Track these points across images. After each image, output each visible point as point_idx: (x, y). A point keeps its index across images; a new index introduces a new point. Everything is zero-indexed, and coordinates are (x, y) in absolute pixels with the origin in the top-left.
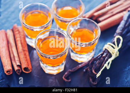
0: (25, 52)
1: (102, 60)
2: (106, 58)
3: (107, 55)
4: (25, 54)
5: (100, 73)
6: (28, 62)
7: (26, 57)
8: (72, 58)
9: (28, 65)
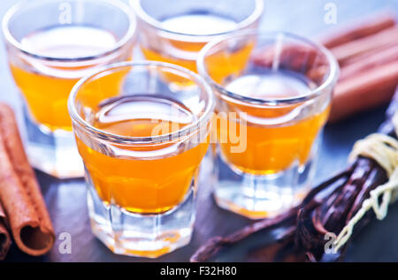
0: (25, 178)
1: (348, 191)
2: (368, 183)
3: (367, 175)
4: (25, 184)
5: (350, 233)
6: (37, 209)
7: (29, 194)
8: (223, 204)
9: (40, 219)
